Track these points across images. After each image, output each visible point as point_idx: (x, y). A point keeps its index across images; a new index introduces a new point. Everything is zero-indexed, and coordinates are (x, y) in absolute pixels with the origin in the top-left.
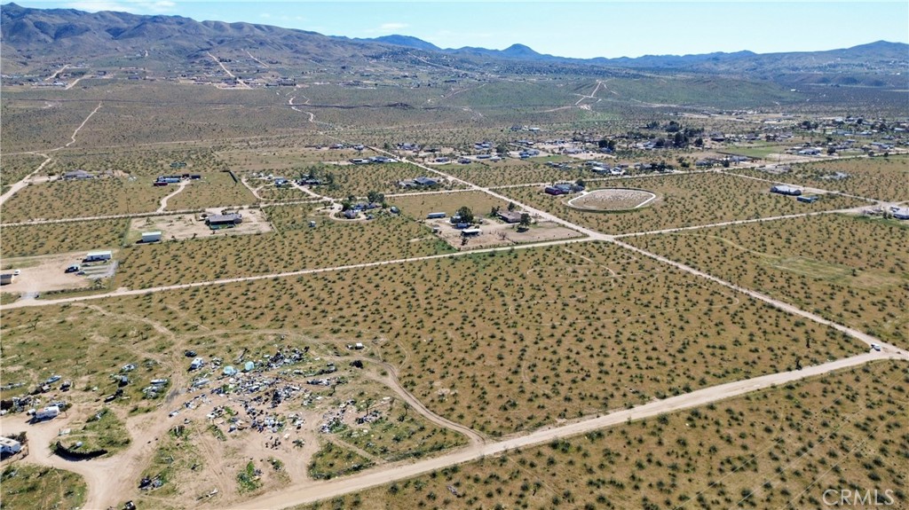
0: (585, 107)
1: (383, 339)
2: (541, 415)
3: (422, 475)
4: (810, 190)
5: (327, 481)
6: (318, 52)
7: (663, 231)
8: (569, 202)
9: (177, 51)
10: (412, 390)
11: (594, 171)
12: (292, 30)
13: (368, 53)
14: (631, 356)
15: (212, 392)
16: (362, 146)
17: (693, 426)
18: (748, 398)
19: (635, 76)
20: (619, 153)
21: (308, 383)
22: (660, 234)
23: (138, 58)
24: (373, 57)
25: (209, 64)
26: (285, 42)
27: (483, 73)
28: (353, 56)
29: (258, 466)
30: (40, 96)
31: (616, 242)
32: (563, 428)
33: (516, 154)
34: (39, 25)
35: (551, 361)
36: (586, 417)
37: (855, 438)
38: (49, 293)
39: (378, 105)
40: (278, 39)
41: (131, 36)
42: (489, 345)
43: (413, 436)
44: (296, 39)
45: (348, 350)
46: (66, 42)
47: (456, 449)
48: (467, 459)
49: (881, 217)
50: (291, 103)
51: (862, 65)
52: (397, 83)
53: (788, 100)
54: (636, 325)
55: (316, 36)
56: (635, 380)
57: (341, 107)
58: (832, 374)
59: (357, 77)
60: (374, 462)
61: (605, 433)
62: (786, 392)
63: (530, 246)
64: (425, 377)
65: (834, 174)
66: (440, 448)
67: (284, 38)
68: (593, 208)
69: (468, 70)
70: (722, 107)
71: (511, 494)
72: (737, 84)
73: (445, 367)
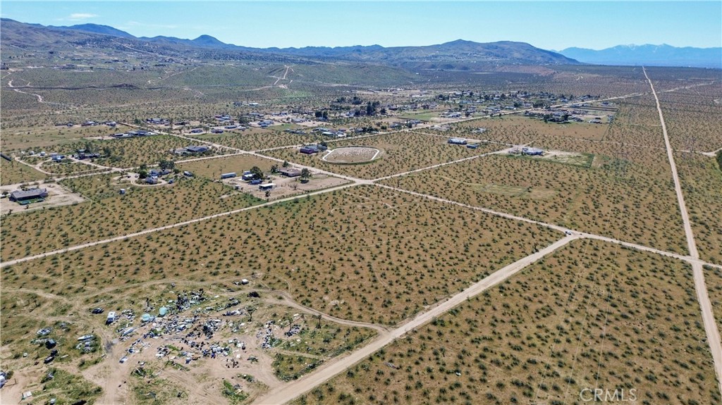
0: (282, 86)
1: (259, 274)
2: (412, 306)
3: (363, 361)
4: (472, 141)
5: (297, 380)
6: (20, 38)
7: (403, 174)
8: (323, 158)
10: (311, 306)
11: (325, 135)
13: (71, 39)
14: (440, 258)
15: (145, 337)
16: (114, 123)
17: (505, 295)
18: (523, 273)
19: (308, 63)
20: (334, 121)
21: (224, 315)
22: (400, 176)
24: (78, 44)
27: (186, 59)
28: (56, 42)
29: (233, 383)
31: (377, 185)
32: (431, 311)
33: (255, 124)
35: (392, 270)
36: (440, 301)
37: (592, 286)
39: (103, 86)
42: (342, 266)
43: (336, 336)
45: (237, 286)
47: (372, 339)
48: (386, 344)
49: (520, 155)
50: (11, 86)
51: (452, 56)
52: (111, 67)
53: (417, 80)
54: (428, 238)
56: (453, 273)
57: (67, 89)
58: (556, 251)
59: (69, 62)
60: (321, 360)
61: (459, 309)
62: (540, 266)
63: (319, 193)
64: (313, 295)
65: (478, 129)
66: (362, 341)
68: (343, 161)
69: (172, 56)
70: (378, 86)
71: (430, 359)
72: (383, 69)
73: (323, 286)
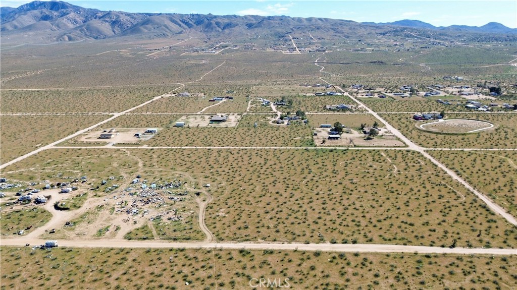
0: (515, 65)
1: (223, 184)
2: (254, 235)
6: (349, 32)
7: (465, 150)
8: (421, 126)
9: (275, 34)
10: (207, 210)
11: (467, 107)
12: (339, 20)
13: (380, 31)
14: (343, 217)
15: (129, 194)
16: (330, 86)
17: (332, 261)
20: (501, 97)
21: (168, 198)
22: (463, 151)
23: (254, 38)
24: (381, 34)
25: (286, 40)
26: (332, 27)
27: (452, 42)
29: (111, 227)
30: (202, 57)
31: (422, 153)
32: (257, 244)
33: (423, 93)
34: (218, 24)
35: (293, 211)
36: (276, 242)
38: (119, 144)
40: (329, 26)
41: (256, 27)
42: (270, 196)
43: (183, 231)
44: (339, 25)
45: (201, 187)
46: (227, 31)
50: (316, 61)
52: (387, 49)
54: (371, 201)
55: (351, 23)
56: (329, 230)
57: (343, 63)
58: (472, 256)
59: (364, 46)
61: (276, 252)
62: (421, 258)
63: (360, 148)
64: (220, 206)
67: (332, 25)
68: (434, 130)
69: (443, 40)
71: (193, 268)
73: (235, 203)
